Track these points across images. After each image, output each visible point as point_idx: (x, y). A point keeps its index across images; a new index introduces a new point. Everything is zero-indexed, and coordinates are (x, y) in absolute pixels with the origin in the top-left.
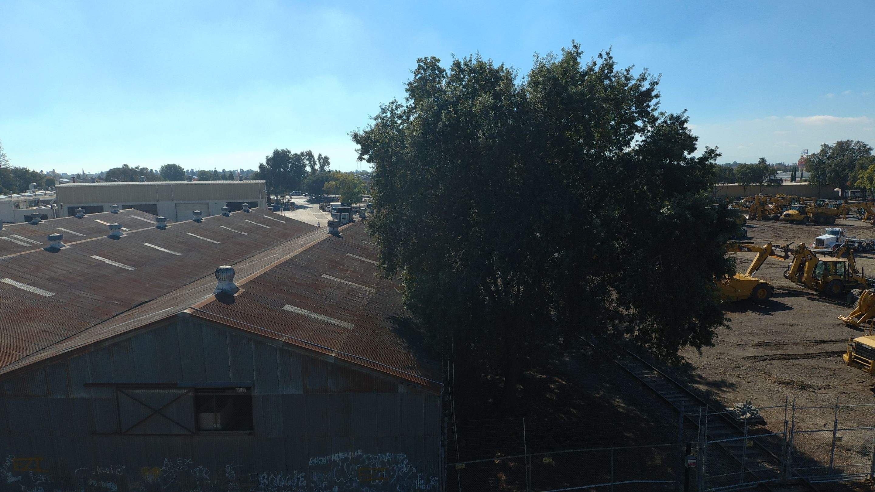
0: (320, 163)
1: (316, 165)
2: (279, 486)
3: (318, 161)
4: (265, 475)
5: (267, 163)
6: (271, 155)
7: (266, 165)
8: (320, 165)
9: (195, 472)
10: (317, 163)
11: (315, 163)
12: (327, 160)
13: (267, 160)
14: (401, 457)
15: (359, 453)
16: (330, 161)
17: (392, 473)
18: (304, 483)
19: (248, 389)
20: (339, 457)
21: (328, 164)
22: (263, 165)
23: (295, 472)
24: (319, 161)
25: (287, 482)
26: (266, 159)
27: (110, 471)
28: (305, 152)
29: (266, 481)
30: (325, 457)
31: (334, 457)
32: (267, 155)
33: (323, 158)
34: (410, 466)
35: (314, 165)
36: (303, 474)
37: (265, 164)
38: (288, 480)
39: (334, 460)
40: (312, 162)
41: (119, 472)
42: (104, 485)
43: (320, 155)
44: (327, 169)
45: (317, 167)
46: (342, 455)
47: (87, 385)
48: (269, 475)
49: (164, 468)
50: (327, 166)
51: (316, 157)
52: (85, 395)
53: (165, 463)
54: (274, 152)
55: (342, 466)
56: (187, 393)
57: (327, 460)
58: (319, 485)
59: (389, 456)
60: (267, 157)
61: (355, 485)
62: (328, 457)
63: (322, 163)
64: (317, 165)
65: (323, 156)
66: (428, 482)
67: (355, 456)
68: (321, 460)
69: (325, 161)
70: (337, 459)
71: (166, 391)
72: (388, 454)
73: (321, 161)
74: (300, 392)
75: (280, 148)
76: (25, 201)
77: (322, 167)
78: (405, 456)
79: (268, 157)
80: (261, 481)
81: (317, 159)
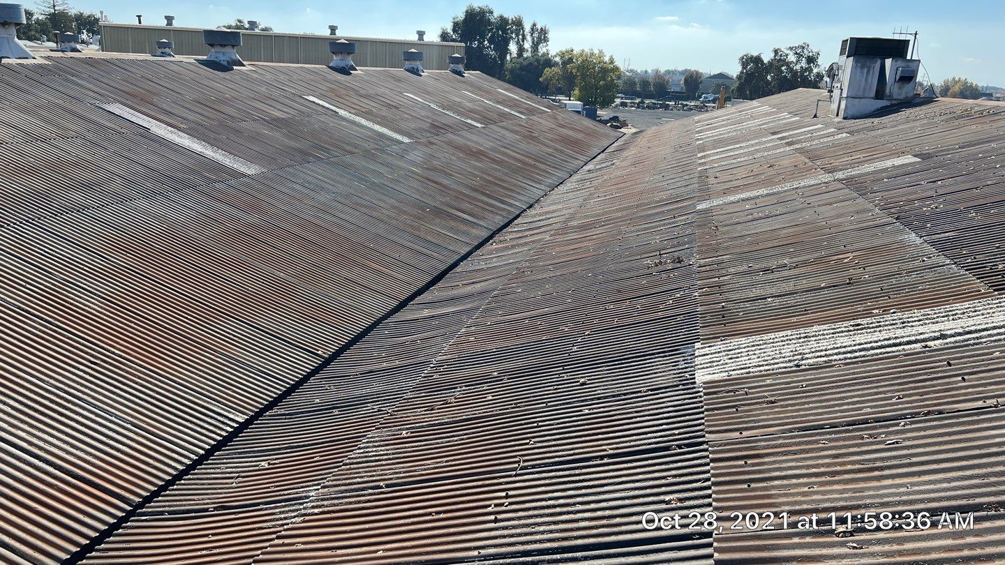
1: (525, 42)
3: (530, 34)
5: (454, 30)
6: (461, 16)
7: (452, 33)
8: (533, 43)
10: (529, 38)
11: (524, 38)
12: (546, 33)
13: (454, 25)
16: (549, 36)
21: (546, 40)
22: (447, 33)
24: (532, 35)
26: (453, 22)
28: (510, 18)
32: (454, 16)
33: (539, 30)
35: (523, 41)
37: (450, 30)
40: (521, 37)
43: (534, 25)
44: (542, 49)
45: (527, 45)
50: (545, 45)
51: (527, 28)
54: (467, 12)
60: (454, 19)
63: (535, 38)
64: (527, 41)
65: (539, 27)
69: (542, 36)
73: (536, 35)
75: (476, 6)
77: (535, 47)
79: (456, 20)
81: (528, 31)
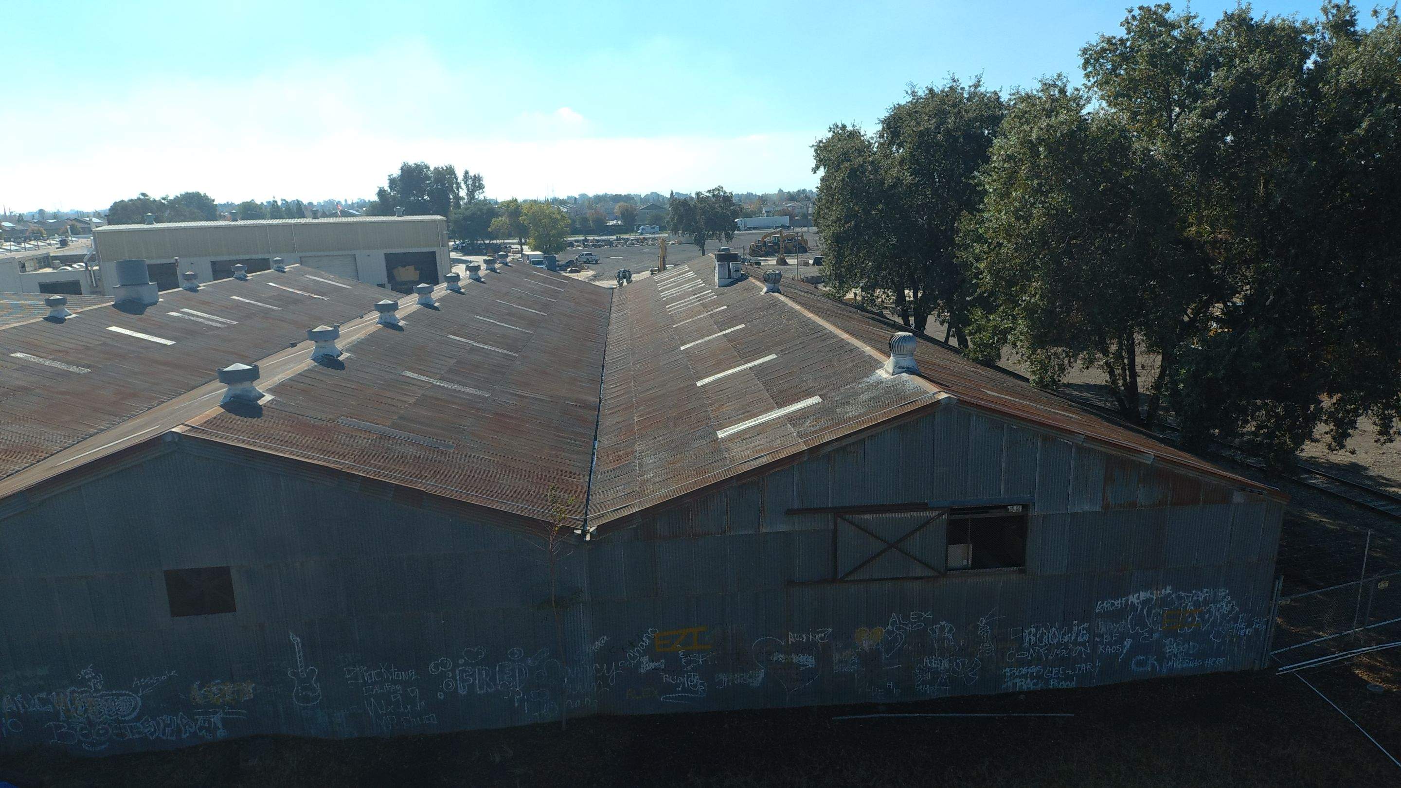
0: (467, 186)
1: (460, 190)
2: (1050, 644)
3: (463, 182)
4: (1033, 630)
5: (390, 187)
6: (396, 173)
7: (389, 191)
8: (468, 190)
9: (934, 632)
11: (459, 187)
12: (479, 181)
13: (390, 182)
14: (1222, 592)
15: (1168, 591)
17: (1207, 616)
18: (1086, 638)
19: (1025, 507)
20: (1139, 599)
21: (481, 187)
22: (384, 191)
23: (1075, 622)
24: (465, 183)
25: (1062, 637)
26: (389, 179)
27: (808, 638)
28: (444, 168)
29: (1033, 638)
30: (1120, 599)
31: (1133, 599)
32: (390, 174)
33: (473, 177)
34: (1232, 605)
36: (1086, 625)
37: (387, 188)
38: (1064, 634)
39: (1132, 602)
40: (455, 186)
41: (821, 638)
42: (795, 659)
43: (467, 172)
44: (479, 196)
45: (463, 193)
46: (1143, 595)
47: (790, 512)
48: (1037, 629)
49: (890, 627)
50: (481, 191)
52: (783, 528)
53: (891, 620)
54: (402, 169)
55: (1142, 610)
56: (940, 515)
57: (1121, 604)
58: (1106, 639)
59: (1207, 592)
60: (389, 176)
61: (1156, 636)
62: (1123, 599)
63: (470, 186)
64: (462, 189)
65: (471, 174)
66: (1249, 625)
67: (1162, 596)
68: (1113, 604)
69: (476, 183)
70: (1136, 601)
71: (907, 515)
72: (1205, 590)
73: (470, 182)
74: (1098, 509)
75: (411, 163)
76: (32, 259)
77: (471, 194)
78: (1227, 591)
79: (392, 177)
80: (1026, 638)
81: (461, 179)
